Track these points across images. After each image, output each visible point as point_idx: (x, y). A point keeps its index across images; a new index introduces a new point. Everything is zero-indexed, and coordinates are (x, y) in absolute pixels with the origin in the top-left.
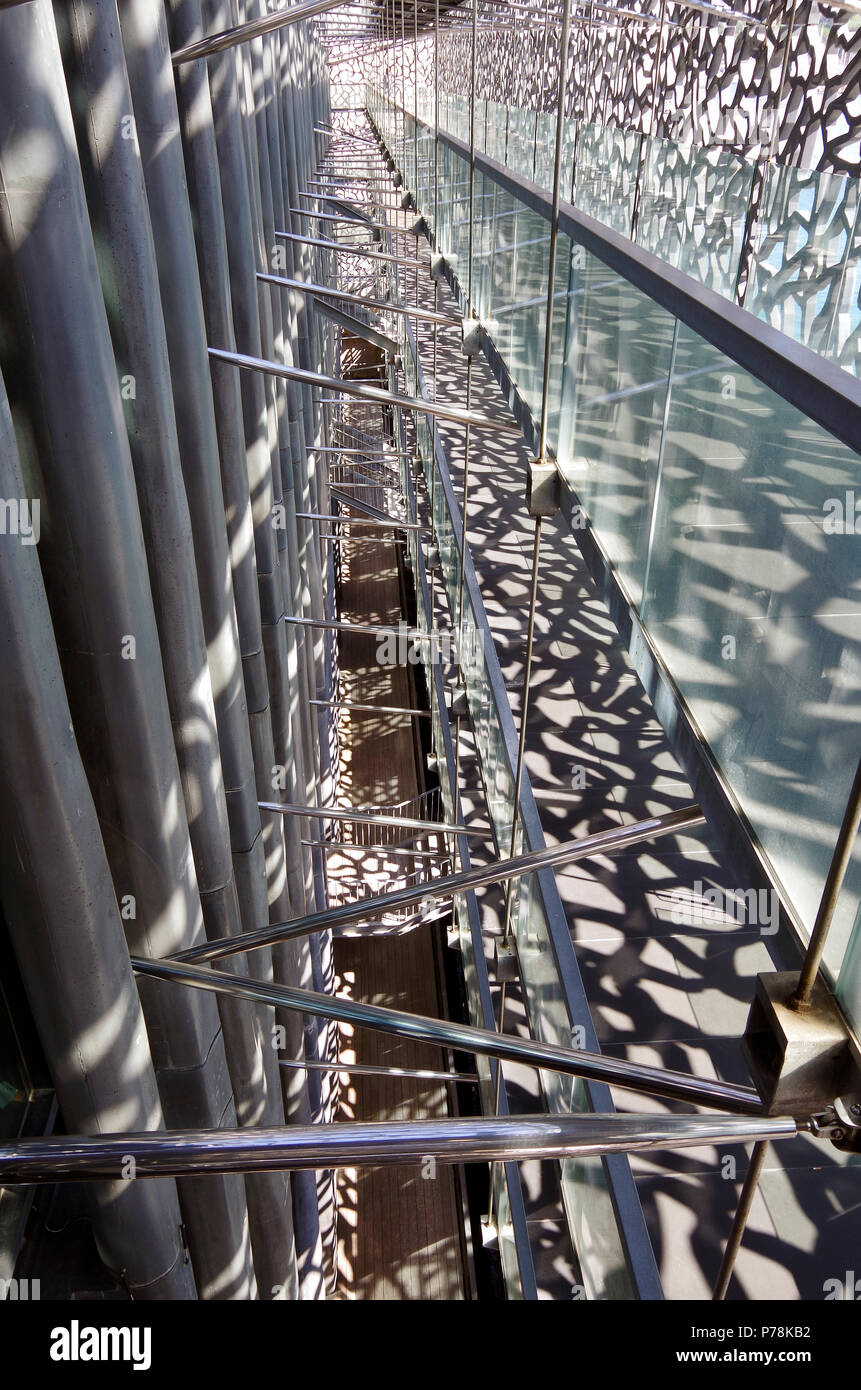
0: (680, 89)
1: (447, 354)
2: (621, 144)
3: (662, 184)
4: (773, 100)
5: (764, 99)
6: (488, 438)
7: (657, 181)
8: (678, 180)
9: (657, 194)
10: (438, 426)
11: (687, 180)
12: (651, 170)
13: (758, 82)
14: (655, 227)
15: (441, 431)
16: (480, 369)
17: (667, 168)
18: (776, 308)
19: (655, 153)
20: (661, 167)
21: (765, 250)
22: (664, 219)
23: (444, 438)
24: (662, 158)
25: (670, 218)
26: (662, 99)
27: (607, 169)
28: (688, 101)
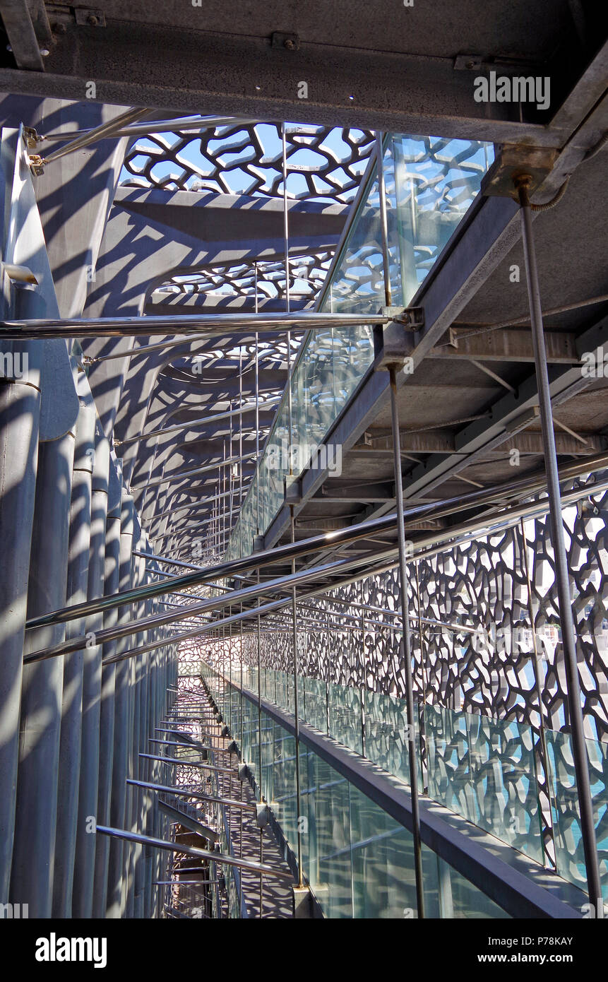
0: (385, 664)
1: (253, 840)
2: (358, 694)
3: (384, 717)
4: (434, 669)
5: (429, 669)
6: (282, 906)
7: (381, 715)
8: (392, 714)
9: (382, 722)
10: (246, 897)
11: (396, 714)
12: (376, 709)
13: (424, 661)
14: (383, 743)
15: (247, 902)
16: (276, 850)
17: (385, 708)
18: (462, 791)
19: (377, 699)
20: (382, 706)
21: (447, 756)
22: (388, 738)
23: (250, 907)
24: (381, 701)
25: (391, 737)
26: (377, 669)
27: (352, 709)
28: (390, 670)
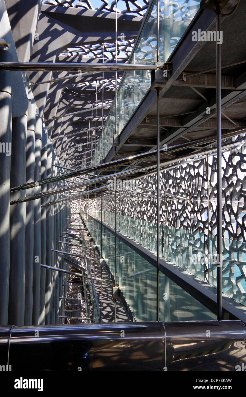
0: (151, 211)
1: (99, 272)
2: (140, 222)
3: (149, 230)
5: (168, 213)
6: (109, 294)
7: (148, 229)
8: (152, 229)
9: (149, 232)
10: (96, 291)
11: (154, 229)
12: (146, 227)
13: (166, 210)
14: (149, 239)
15: (96, 292)
16: (108, 276)
17: (150, 227)
18: (177, 257)
19: (147, 224)
20: (149, 226)
21: (172, 245)
22: (150, 238)
23: (97, 294)
25: (152, 237)
26: (148, 213)
27: (137, 227)
28: (153, 213)
